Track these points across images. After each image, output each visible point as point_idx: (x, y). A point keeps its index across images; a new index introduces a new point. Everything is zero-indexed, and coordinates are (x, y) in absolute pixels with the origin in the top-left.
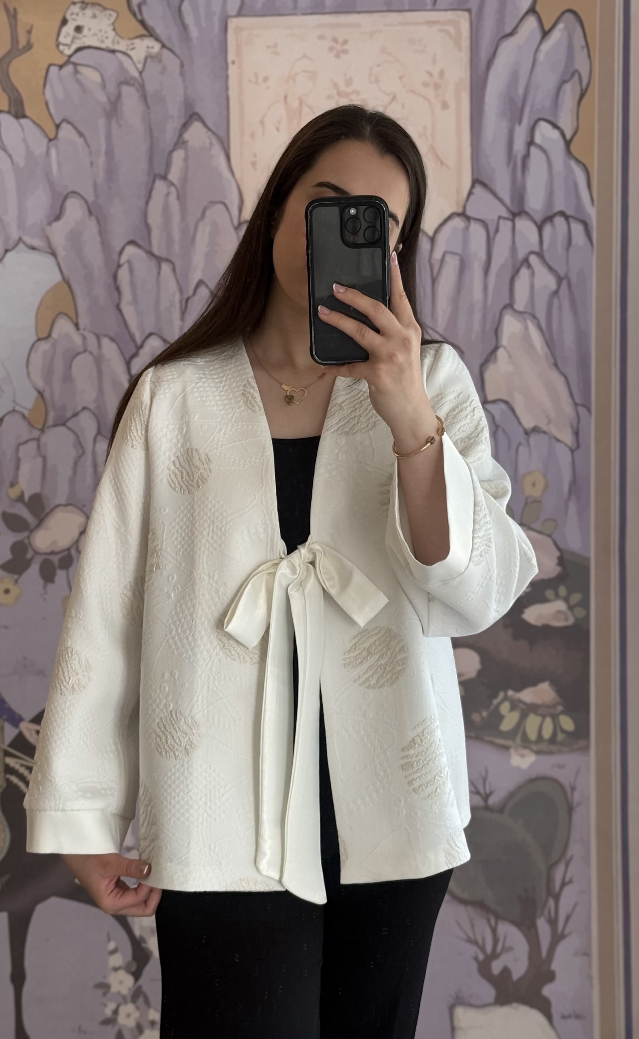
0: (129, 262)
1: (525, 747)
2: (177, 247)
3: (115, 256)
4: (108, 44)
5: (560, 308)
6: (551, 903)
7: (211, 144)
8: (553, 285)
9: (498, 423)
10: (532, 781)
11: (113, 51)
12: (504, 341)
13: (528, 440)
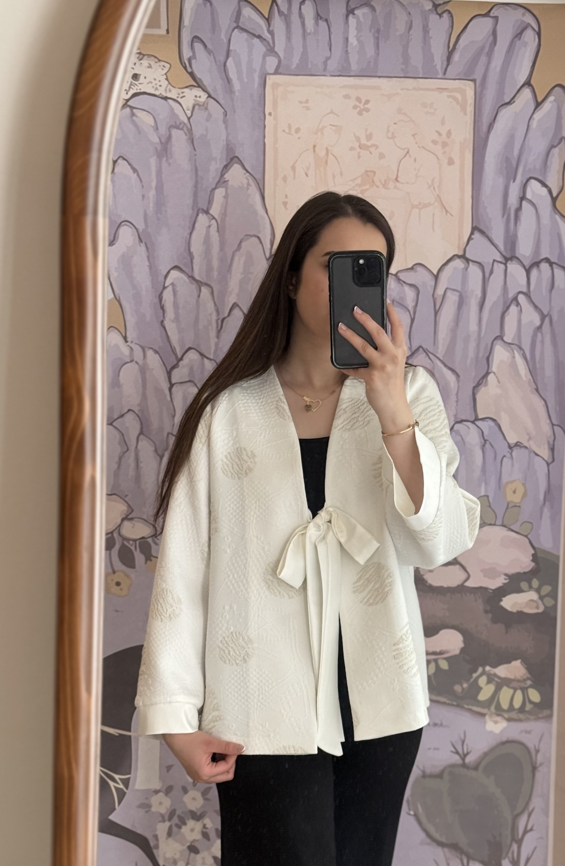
0: (172, 284)
1: (498, 715)
2: (215, 273)
3: (161, 279)
4: (161, 91)
5: (543, 342)
6: (515, 846)
7: (249, 184)
8: (537, 322)
9: (486, 438)
10: (504, 743)
11: (166, 98)
12: (494, 368)
13: (511, 454)
